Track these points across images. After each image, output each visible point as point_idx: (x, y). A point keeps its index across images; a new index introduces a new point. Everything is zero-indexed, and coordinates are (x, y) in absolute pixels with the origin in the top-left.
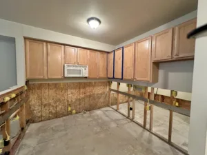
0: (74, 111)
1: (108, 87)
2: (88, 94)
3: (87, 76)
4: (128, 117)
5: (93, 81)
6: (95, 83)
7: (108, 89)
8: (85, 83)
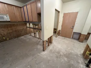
0: (8, 39)
1: (25, 26)
2: (14, 30)
3: (9, 20)
4: (34, 37)
5: (16, 23)
6: (17, 24)
7: (25, 27)
8: (10, 25)
